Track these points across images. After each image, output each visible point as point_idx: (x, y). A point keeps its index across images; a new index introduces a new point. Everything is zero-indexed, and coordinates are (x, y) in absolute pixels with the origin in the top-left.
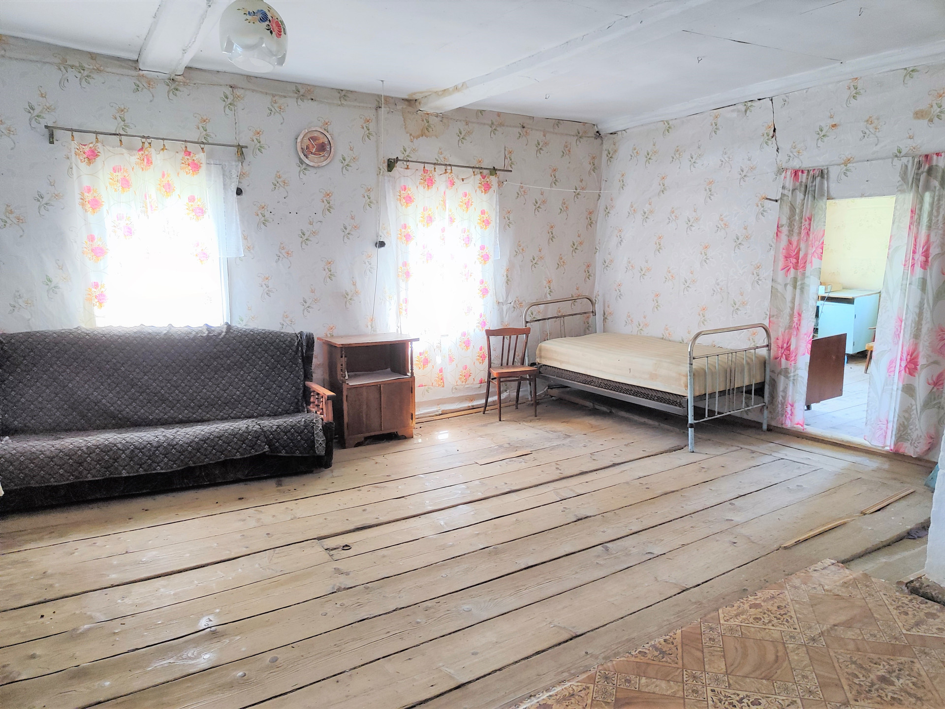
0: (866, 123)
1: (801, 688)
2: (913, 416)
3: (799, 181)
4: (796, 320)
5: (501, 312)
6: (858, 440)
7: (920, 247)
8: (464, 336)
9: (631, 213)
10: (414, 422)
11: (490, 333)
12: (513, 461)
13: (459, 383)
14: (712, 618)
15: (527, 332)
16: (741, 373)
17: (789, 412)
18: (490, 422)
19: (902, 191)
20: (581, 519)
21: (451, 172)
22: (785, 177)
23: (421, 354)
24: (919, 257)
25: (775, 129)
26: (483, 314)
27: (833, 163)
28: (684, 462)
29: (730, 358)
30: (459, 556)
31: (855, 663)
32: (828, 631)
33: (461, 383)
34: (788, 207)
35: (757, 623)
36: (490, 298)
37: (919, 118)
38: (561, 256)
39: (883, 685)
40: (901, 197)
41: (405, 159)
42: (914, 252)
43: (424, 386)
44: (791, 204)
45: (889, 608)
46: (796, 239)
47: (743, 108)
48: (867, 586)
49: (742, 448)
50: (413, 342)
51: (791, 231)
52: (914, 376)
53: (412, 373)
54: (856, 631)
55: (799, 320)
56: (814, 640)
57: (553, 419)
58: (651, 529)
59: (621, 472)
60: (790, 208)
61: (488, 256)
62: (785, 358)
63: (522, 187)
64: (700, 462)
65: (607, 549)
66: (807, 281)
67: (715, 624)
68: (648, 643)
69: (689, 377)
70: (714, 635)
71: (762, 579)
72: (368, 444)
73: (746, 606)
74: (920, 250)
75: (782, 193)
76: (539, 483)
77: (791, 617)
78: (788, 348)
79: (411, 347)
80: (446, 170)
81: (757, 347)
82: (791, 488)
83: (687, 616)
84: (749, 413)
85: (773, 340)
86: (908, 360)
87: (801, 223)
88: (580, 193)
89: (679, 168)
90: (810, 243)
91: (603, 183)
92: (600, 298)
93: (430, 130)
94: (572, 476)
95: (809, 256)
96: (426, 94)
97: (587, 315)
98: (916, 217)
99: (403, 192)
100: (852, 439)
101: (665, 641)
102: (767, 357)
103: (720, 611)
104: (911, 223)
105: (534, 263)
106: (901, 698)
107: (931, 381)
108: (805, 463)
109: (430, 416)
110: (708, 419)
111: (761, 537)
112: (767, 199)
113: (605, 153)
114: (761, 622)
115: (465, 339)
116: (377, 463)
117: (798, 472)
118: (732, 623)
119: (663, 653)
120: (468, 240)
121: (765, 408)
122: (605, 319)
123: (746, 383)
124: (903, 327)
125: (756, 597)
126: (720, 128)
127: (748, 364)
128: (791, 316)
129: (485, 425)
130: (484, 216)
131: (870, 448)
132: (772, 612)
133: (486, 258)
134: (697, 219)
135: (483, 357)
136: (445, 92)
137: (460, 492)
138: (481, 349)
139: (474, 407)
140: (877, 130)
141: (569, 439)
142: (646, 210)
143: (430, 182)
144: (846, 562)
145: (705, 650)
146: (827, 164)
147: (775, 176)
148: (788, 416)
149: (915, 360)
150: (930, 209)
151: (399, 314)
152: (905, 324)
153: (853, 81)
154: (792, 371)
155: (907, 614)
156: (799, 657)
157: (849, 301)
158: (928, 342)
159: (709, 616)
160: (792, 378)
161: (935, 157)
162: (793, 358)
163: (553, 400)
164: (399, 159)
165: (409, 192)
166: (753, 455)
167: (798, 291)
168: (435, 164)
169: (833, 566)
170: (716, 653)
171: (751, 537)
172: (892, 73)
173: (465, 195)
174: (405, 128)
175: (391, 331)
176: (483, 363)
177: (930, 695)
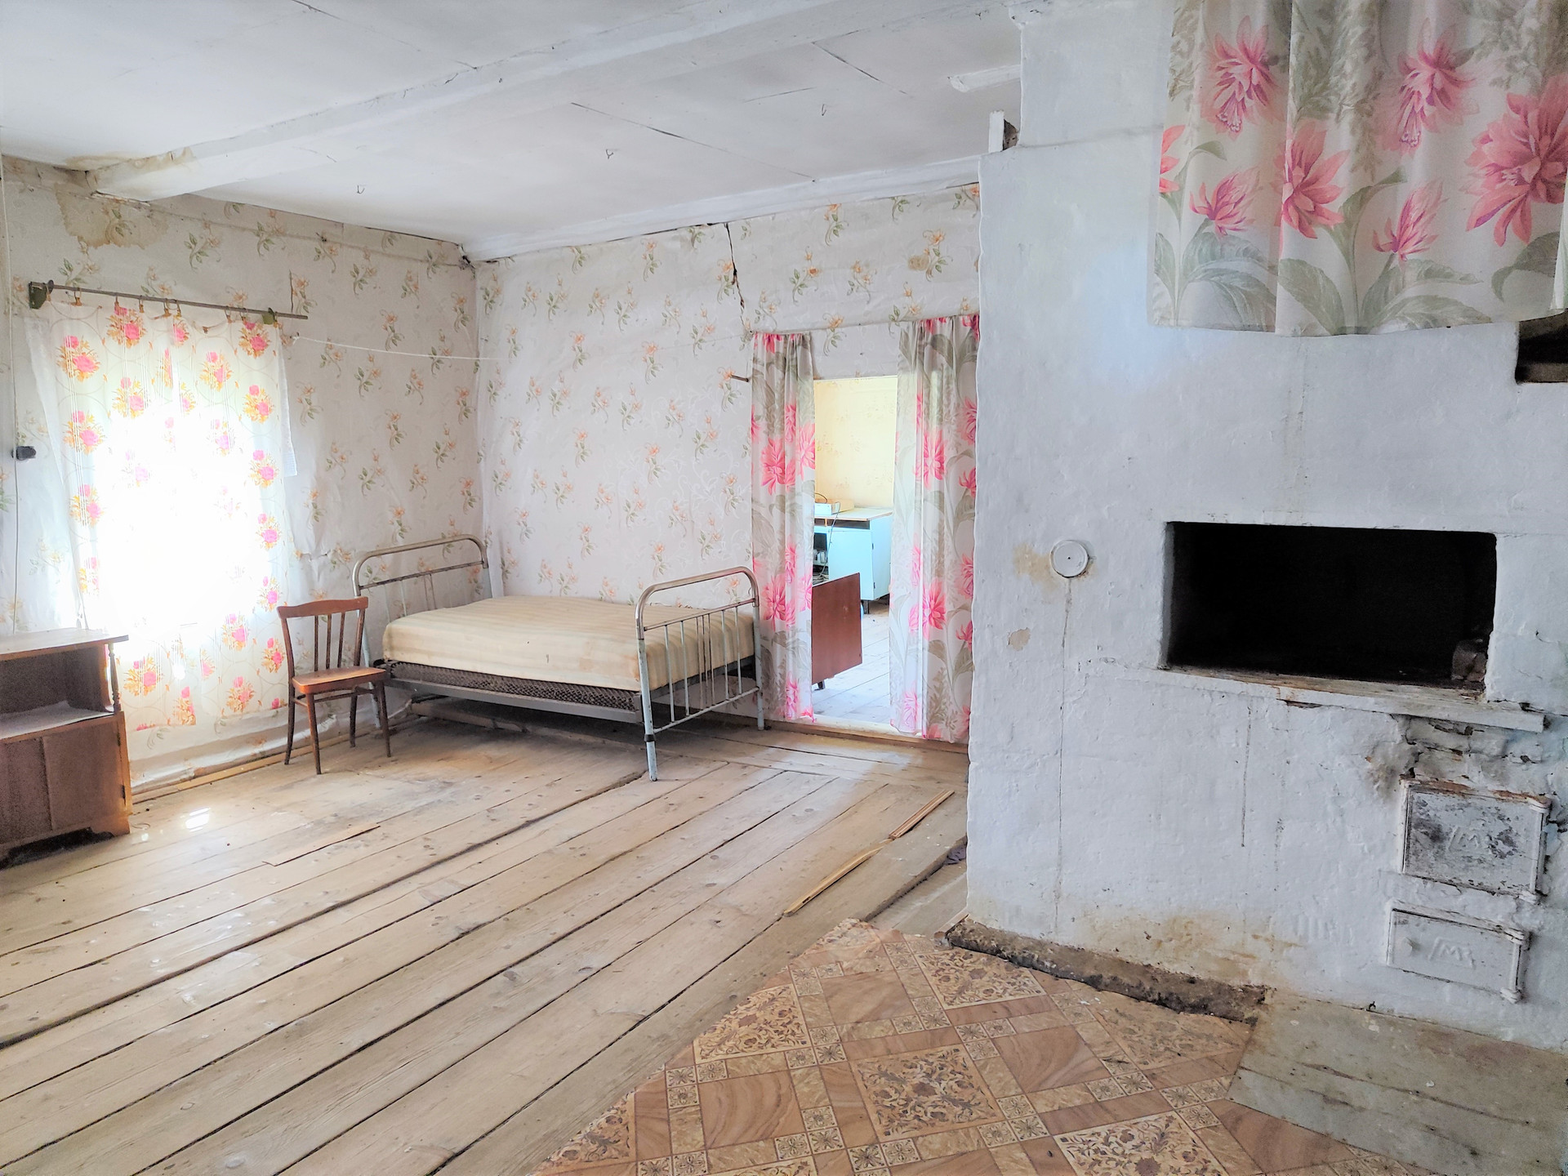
0: (852, 271)
1: (814, 1138)
2: (945, 685)
3: (775, 351)
4: (788, 558)
5: (307, 572)
6: (884, 727)
7: (932, 448)
8: (232, 623)
9: (532, 395)
10: (129, 803)
11: (286, 613)
12: (341, 846)
13: (229, 712)
14: (684, 1059)
15: (361, 605)
16: (719, 645)
17: (792, 698)
18: (299, 779)
19: (904, 370)
20: (468, 933)
21: (179, 315)
22: (756, 345)
23: (137, 665)
24: (933, 463)
25: (735, 271)
26: (269, 579)
27: (816, 326)
28: (642, 799)
29: (700, 624)
30: (222, 1058)
31: (885, 1074)
32: (849, 1034)
33: (231, 712)
34: (764, 391)
35: (750, 1049)
36: (283, 549)
37: (914, 268)
38: (416, 468)
39: (923, 1098)
40: (904, 377)
41: (71, 286)
42: (926, 456)
43: (151, 727)
44: (767, 385)
45: (926, 975)
46: (779, 439)
47: (689, 236)
48: (898, 950)
49: (728, 763)
50: (115, 644)
51: (770, 426)
52: (942, 628)
53: (117, 707)
54: (885, 1024)
55: (793, 558)
56: (831, 1054)
57: (422, 756)
58: (589, 925)
59: (540, 834)
60: (767, 391)
61: (271, 470)
62: (779, 616)
63: (331, 347)
64: (667, 796)
65: (513, 978)
66: (798, 500)
67: (687, 1067)
68: (580, 1133)
69: (640, 661)
70: (687, 1087)
71: (758, 973)
72: (20, 863)
73: (734, 1025)
74: (933, 453)
75: (753, 369)
76: (392, 880)
77: (798, 1025)
78: (782, 602)
79: (111, 655)
80: (166, 310)
81: (740, 604)
82: (797, 815)
83: (645, 1066)
84: (738, 705)
85: (761, 591)
86: (932, 607)
87: (783, 414)
88: (443, 361)
89: (603, 324)
90: (797, 443)
91: (482, 344)
92: (494, 538)
93: (125, 231)
94: (454, 857)
95: (798, 463)
96: (109, 162)
97: (475, 567)
98: (924, 406)
99: (72, 349)
100: (876, 727)
101: (608, 1120)
102: (754, 617)
103: (696, 1043)
104: (919, 415)
105: (367, 480)
106: (944, 1111)
107: (961, 635)
108: (816, 772)
109: (169, 785)
110: (675, 724)
111: (755, 903)
112: (733, 377)
113: (480, 294)
114: (755, 1046)
115: (236, 627)
116: (39, 900)
117: (806, 789)
118: (713, 1059)
119: (604, 1143)
120: (226, 442)
121: (759, 694)
122: (505, 573)
123: (729, 660)
124: (922, 561)
125: (748, 1006)
126: (658, 264)
127: (728, 630)
128: (782, 553)
129: (288, 787)
130: (256, 397)
131: (899, 736)
132: (772, 1024)
133: (267, 474)
134: (637, 407)
135: (277, 658)
136: (148, 162)
137: (229, 927)
138: (271, 644)
139: (267, 754)
140: (868, 282)
141: (449, 791)
142: (556, 390)
143: (132, 333)
144: (871, 918)
145: (673, 1118)
146: (809, 326)
147: (743, 343)
148: (790, 704)
149: (940, 606)
150: (939, 395)
151: (79, 588)
152: (924, 556)
153: (831, 209)
154: (790, 635)
155: (948, 979)
156: (809, 1087)
157: (863, 525)
158: (953, 580)
159: (679, 1056)
160: (791, 646)
161: (938, 323)
162: (790, 616)
163: (422, 722)
164: (55, 283)
165: (84, 350)
166: (746, 771)
167: (787, 515)
168: (140, 298)
169: (853, 930)
170: (689, 1118)
171: (741, 908)
172: (875, 202)
173: (214, 358)
174: (67, 225)
175: (63, 625)
176: (277, 669)
177: (979, 1096)
